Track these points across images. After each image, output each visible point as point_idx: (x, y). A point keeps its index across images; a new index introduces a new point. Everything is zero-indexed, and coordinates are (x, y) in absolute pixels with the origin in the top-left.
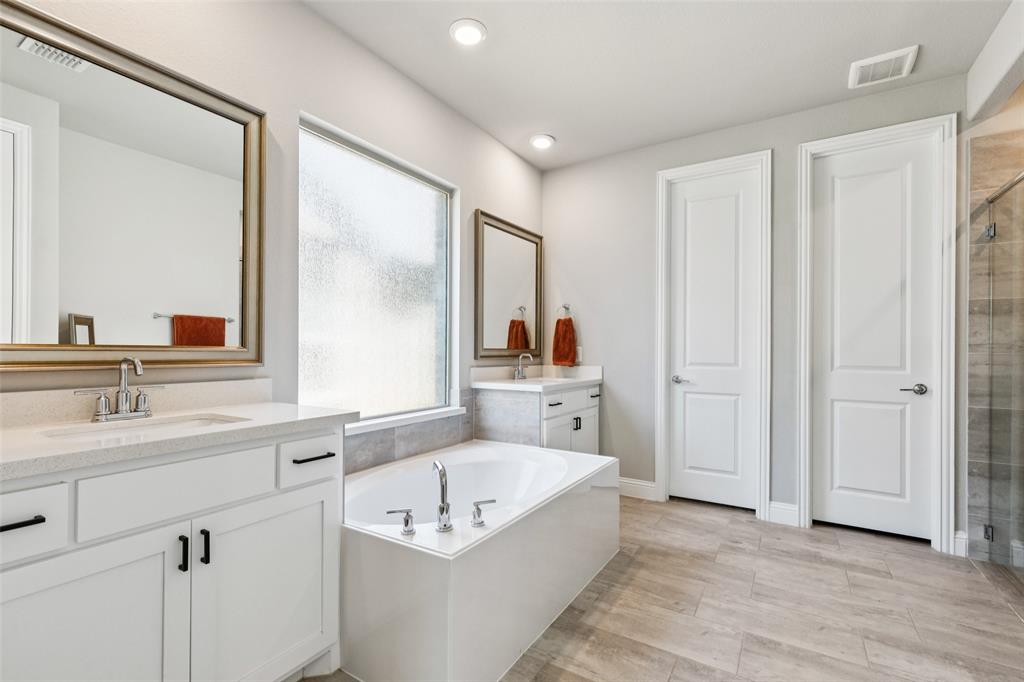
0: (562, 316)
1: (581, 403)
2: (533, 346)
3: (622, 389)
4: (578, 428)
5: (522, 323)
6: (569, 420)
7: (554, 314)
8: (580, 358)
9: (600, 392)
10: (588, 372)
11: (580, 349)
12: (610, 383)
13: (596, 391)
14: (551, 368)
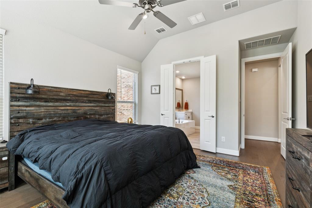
0: (186, 102)
1: (189, 115)
2: (181, 106)
3: (195, 113)
4: (189, 118)
5: (179, 103)
6: (188, 117)
7: (185, 102)
8: (189, 108)
9: (192, 113)
10: (190, 110)
11: (189, 107)
12: (193, 112)
13: (191, 113)
14: (184, 110)
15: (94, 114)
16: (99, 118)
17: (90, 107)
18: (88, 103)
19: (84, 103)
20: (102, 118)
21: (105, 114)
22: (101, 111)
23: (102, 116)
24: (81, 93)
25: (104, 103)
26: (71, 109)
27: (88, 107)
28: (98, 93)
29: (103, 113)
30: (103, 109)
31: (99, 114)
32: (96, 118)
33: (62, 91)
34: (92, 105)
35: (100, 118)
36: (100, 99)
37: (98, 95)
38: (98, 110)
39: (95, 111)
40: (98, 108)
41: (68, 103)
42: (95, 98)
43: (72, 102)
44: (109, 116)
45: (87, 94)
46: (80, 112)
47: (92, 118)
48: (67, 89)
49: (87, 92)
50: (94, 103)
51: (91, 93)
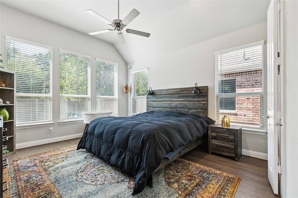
15: (183, 108)
16: (187, 112)
17: (180, 102)
18: (178, 98)
19: (175, 98)
20: (191, 111)
21: (194, 108)
22: (190, 105)
23: (191, 110)
24: (174, 91)
25: (193, 98)
26: (168, 103)
27: (178, 102)
28: (187, 89)
29: (191, 107)
30: (192, 103)
31: (188, 108)
32: (185, 111)
33: (163, 91)
34: (182, 99)
35: (189, 112)
36: (189, 94)
37: (187, 90)
38: (187, 104)
39: (184, 105)
40: (187, 103)
41: (166, 99)
42: (184, 94)
43: (168, 98)
44: (199, 110)
45: (177, 91)
46: (173, 105)
47: (182, 110)
48: (166, 90)
49: (178, 90)
50: (183, 98)
51: (180, 90)
